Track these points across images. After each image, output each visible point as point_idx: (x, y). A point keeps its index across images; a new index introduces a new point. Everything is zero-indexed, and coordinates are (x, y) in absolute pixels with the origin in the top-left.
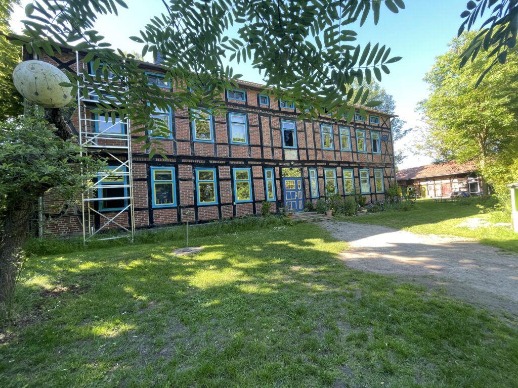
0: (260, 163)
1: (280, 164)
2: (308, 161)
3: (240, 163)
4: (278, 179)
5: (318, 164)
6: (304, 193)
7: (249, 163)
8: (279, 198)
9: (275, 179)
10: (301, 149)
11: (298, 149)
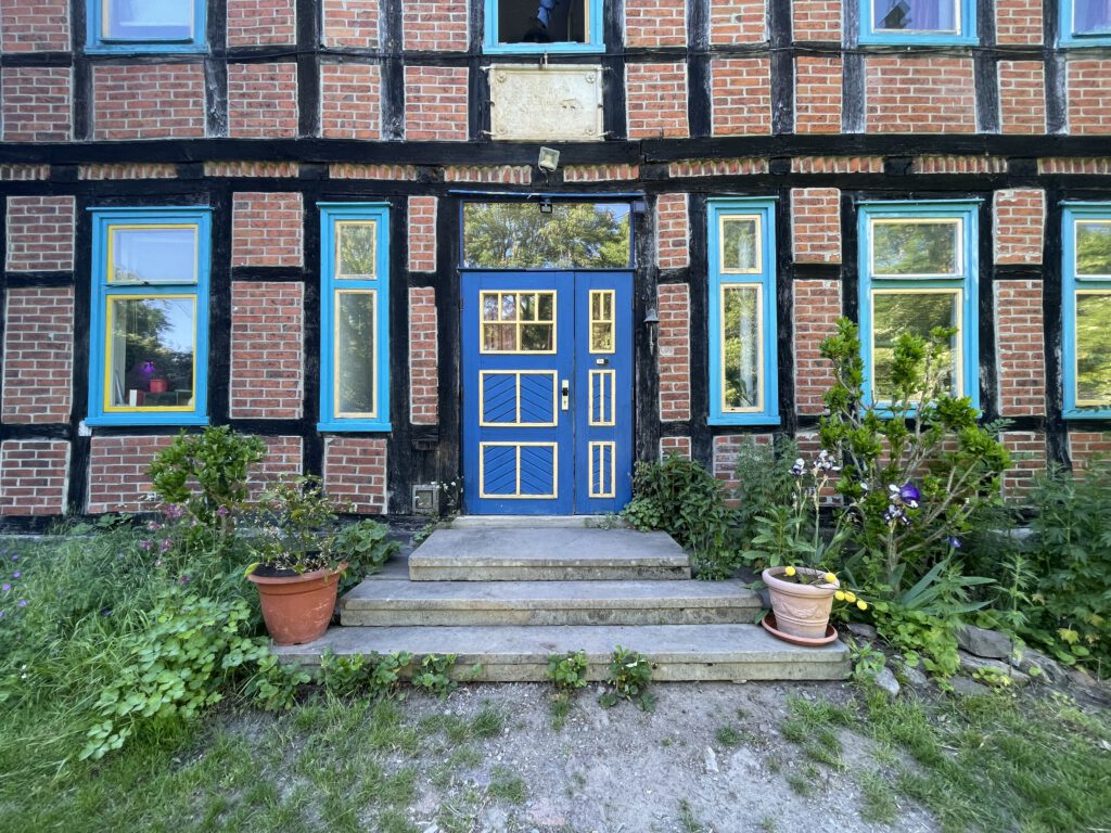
0: (294, 171)
1: (451, 175)
2: (701, 144)
3: (146, 172)
4: (421, 280)
5: (798, 165)
6: (645, 386)
7: (211, 170)
8: (423, 411)
9: (401, 279)
10: (639, 55)
11: (615, 59)
